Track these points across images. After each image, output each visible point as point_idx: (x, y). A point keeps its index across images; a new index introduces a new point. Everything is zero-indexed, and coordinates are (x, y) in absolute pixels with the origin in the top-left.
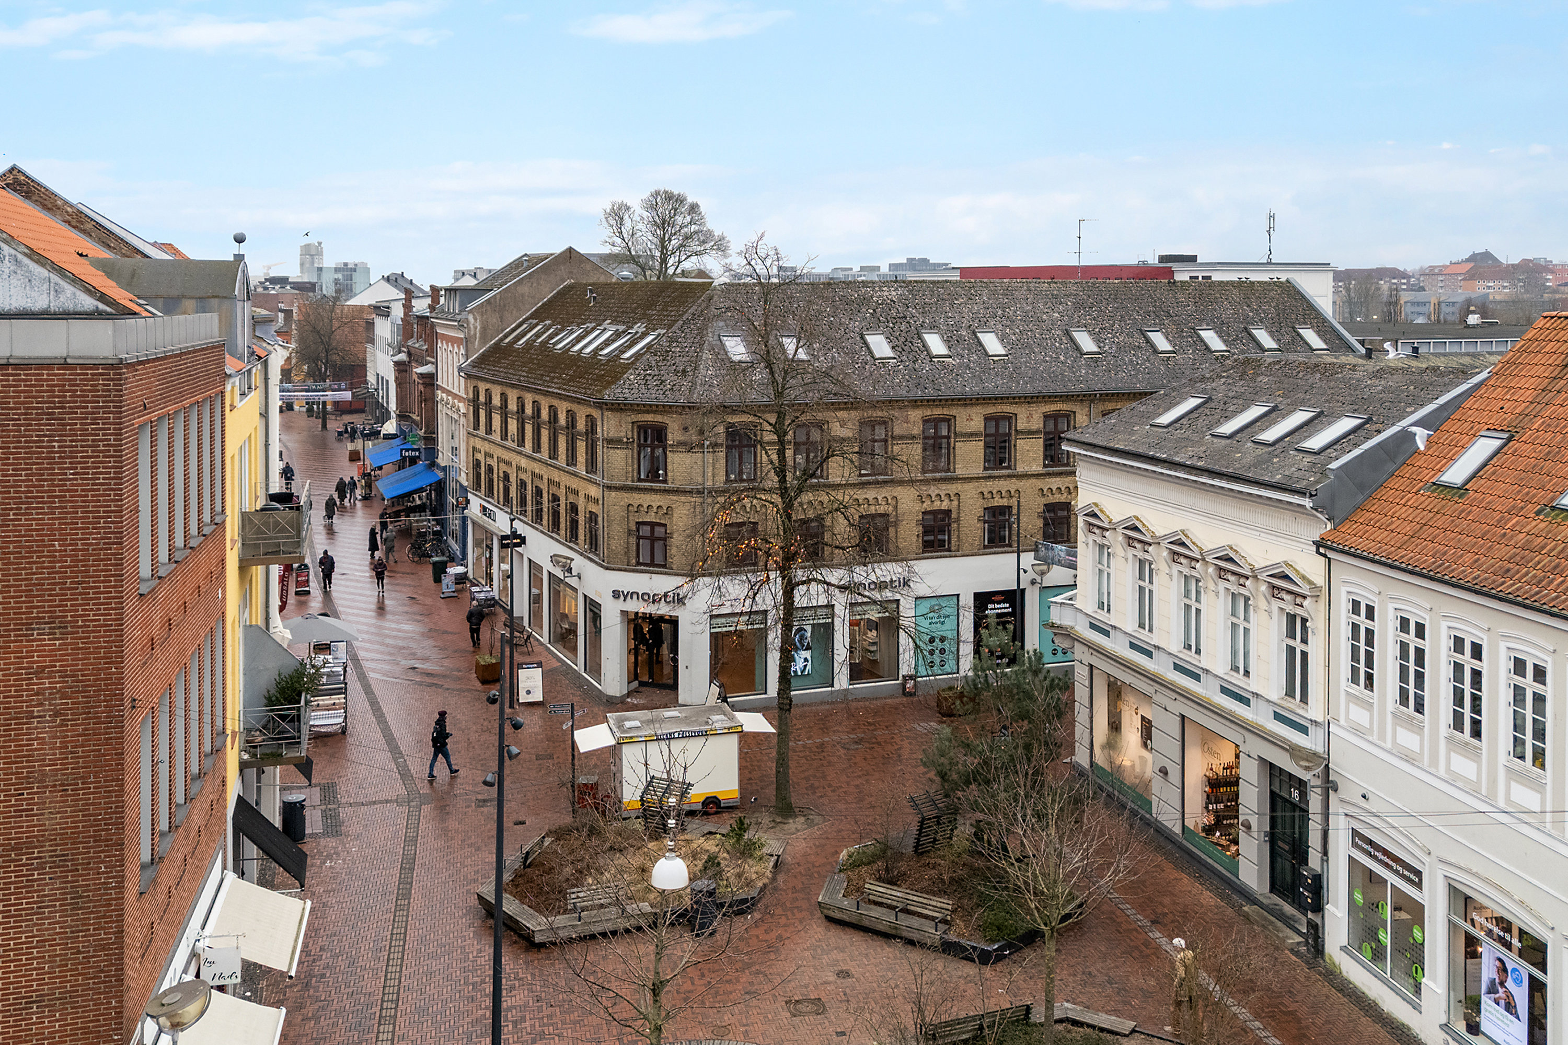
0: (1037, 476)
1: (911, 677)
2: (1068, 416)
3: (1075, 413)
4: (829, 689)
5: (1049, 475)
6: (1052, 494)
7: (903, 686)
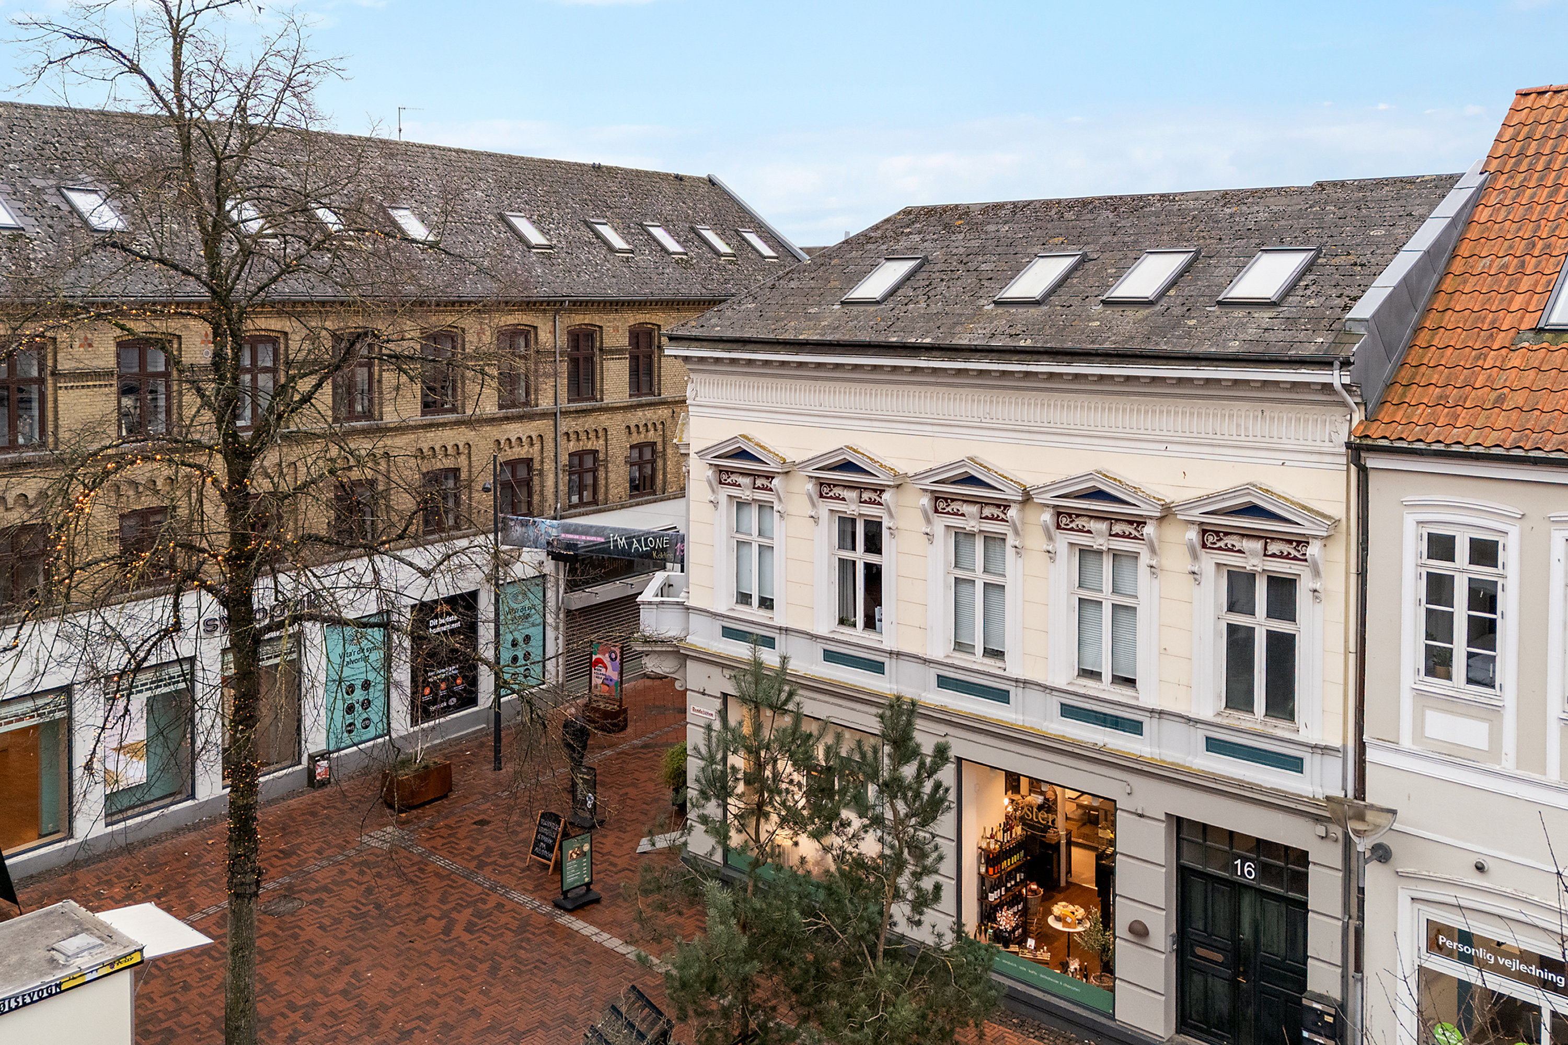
0: (492, 421)
1: (324, 755)
2: (526, 335)
3: (535, 328)
4: (189, 803)
5: (507, 419)
6: (511, 448)
7: (311, 773)
